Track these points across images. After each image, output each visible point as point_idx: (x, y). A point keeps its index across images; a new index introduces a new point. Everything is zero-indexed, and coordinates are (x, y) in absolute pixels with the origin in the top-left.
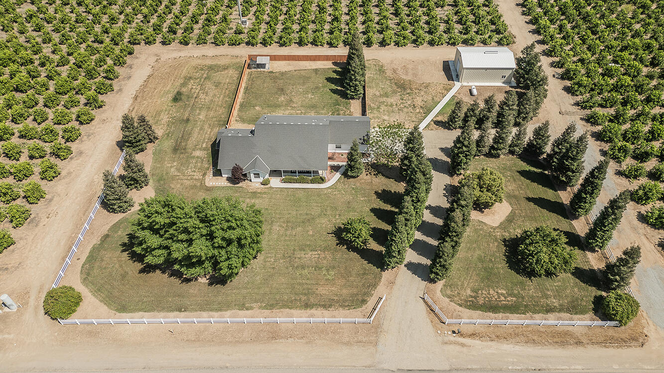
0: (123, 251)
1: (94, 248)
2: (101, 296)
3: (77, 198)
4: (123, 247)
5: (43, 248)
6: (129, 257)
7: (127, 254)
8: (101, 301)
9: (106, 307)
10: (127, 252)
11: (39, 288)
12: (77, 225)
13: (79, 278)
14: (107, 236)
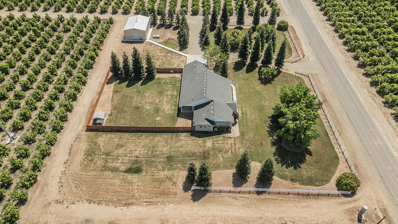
0: (300, 167)
1: (303, 184)
2: (333, 170)
3: (262, 210)
4: (297, 168)
5: (313, 216)
6: (303, 163)
7: (302, 164)
8: (336, 169)
9: (339, 166)
10: (300, 165)
11: (342, 205)
12: (287, 201)
13: (327, 185)
14: (292, 180)
